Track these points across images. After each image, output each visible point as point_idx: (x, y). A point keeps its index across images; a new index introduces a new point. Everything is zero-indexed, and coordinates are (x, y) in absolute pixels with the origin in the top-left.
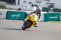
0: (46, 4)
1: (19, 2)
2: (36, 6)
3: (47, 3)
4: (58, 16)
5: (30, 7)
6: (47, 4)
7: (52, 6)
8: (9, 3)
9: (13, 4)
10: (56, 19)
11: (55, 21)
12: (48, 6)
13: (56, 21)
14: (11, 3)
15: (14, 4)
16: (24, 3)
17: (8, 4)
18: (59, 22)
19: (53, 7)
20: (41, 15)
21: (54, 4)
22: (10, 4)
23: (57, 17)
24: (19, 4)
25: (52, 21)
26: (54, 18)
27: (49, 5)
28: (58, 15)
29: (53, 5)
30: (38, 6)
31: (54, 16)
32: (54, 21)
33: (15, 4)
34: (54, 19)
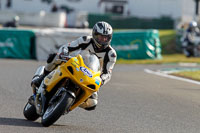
0: (100, 5)
2: (68, 10)
5: (46, 15)
6: (103, 5)
7: (119, 10)
10: (134, 51)
11: (130, 59)
12: (107, 10)
18: (143, 61)
19: (122, 12)
20: (113, 56)
21: (125, 2)
23: (135, 47)
24: (9, 5)
27: (110, 5)
29: (122, 8)
31: (128, 44)
32: (126, 58)
34: (127, 52)
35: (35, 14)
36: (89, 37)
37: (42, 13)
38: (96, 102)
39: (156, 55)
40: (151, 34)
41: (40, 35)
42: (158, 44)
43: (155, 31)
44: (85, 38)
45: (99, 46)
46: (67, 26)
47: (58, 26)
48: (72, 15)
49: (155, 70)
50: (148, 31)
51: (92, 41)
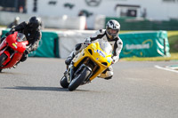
0: (115, 9)
1: (35, 4)
2: (88, 14)
3: (118, 5)
4: (150, 43)
5: (68, 19)
6: (119, 9)
7: (133, 13)
8: (8, 9)
9: (18, 11)
10: (146, 50)
11: (143, 56)
12: (122, 14)
13: (146, 56)
14: (14, 9)
15: (21, 10)
16: (52, 6)
17: (4, 10)
18: (154, 59)
19: (135, 16)
20: (120, 43)
21: (138, 7)
22: (11, 11)
23: (147, 46)
24: (35, 9)
25: (135, 58)
26: (139, 47)
27: (125, 10)
28: (151, 40)
29: (136, 11)
30: (91, 14)
31: (140, 43)
32: (138, 56)
33: (25, 12)
34: (139, 50)
35: (58, 17)
36: (104, 30)
37: (65, 17)
38: (112, 73)
39: (165, 53)
40: (160, 34)
41: (63, 37)
42: (167, 43)
43: (164, 32)
44: (101, 31)
45: (110, 37)
46: (86, 29)
47: (78, 29)
48: (91, 18)
49: (164, 67)
50: (158, 32)
51: (105, 33)
